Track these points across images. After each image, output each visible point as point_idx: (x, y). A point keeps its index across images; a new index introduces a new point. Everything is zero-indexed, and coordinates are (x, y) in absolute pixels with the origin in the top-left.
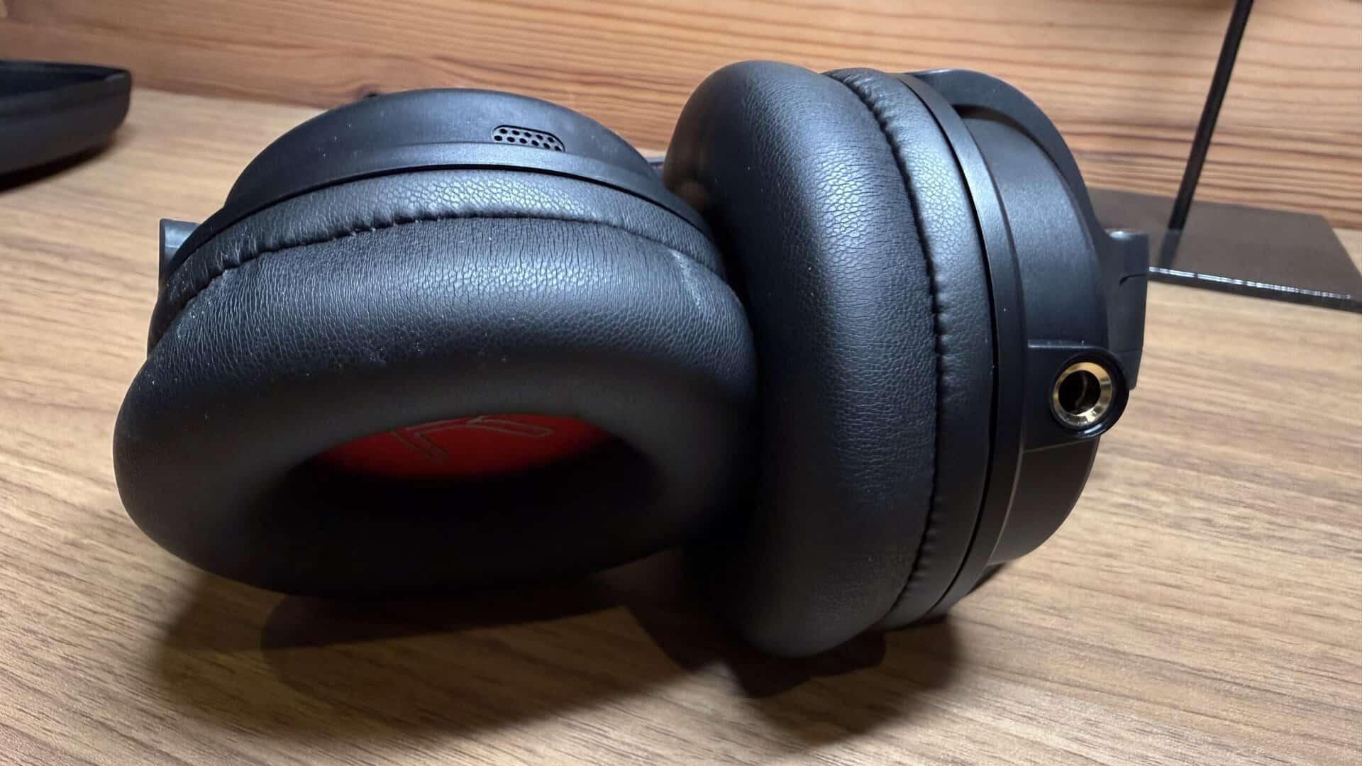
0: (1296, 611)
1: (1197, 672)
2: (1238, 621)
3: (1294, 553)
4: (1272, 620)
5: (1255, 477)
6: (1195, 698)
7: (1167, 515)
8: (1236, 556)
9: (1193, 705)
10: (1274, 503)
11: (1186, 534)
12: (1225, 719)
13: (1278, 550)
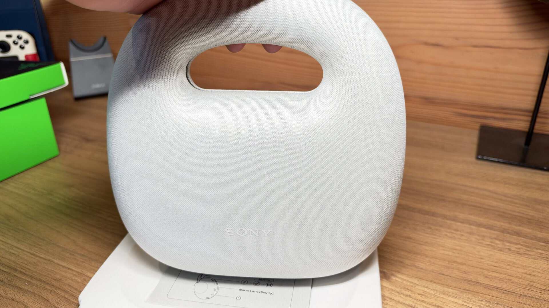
0: (525, 273)
1: (497, 288)
2: (510, 276)
3: (530, 258)
4: (519, 275)
5: (525, 236)
6: (495, 293)
7: (499, 247)
8: (514, 259)
9: (494, 295)
10: (529, 244)
11: (502, 253)
12: (501, 298)
13: (526, 257)
